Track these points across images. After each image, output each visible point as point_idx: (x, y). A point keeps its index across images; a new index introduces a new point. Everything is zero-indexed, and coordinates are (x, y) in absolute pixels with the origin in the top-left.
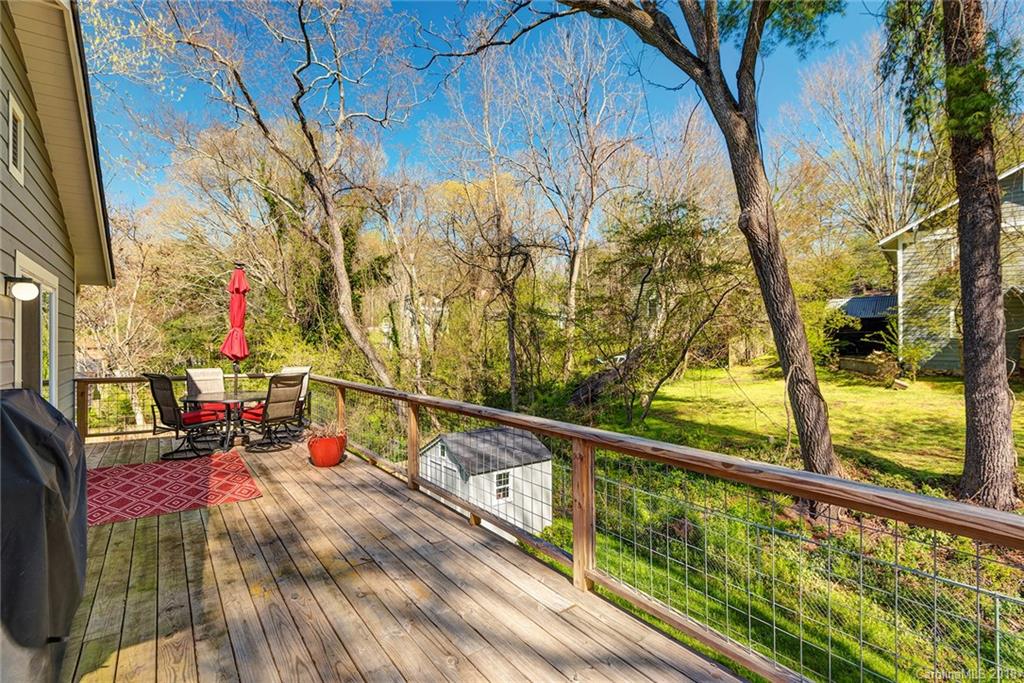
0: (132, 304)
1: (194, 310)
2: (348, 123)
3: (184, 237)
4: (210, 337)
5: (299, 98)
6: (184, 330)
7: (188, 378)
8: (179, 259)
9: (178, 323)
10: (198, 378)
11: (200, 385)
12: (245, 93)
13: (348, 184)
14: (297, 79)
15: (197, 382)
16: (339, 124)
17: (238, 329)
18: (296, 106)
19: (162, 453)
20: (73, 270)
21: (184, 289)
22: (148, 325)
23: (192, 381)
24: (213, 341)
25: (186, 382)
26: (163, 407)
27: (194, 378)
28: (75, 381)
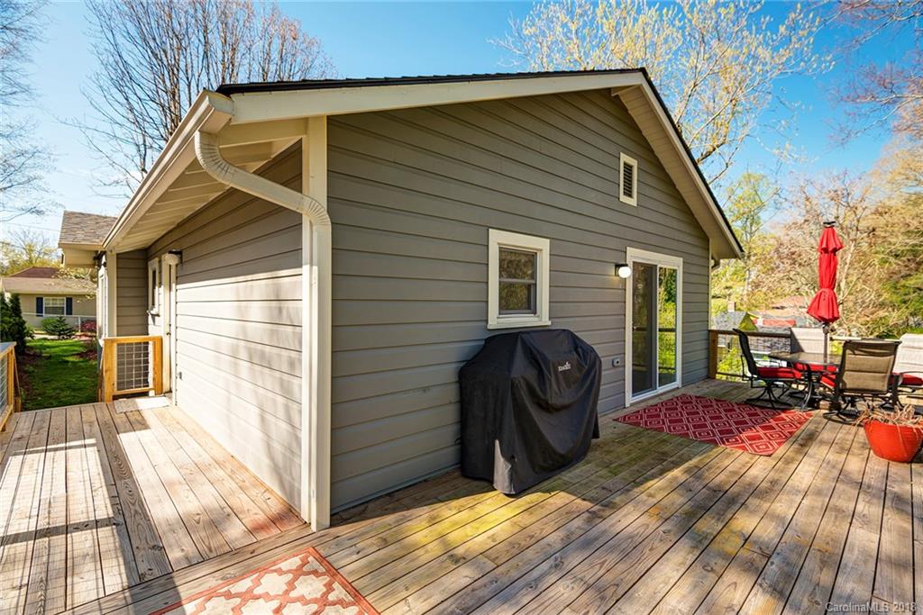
7: (792, 336)
10: (802, 337)
11: (803, 344)
15: (800, 341)
17: (826, 290)
23: (796, 340)
25: (790, 340)
27: (798, 337)
28: (709, 331)
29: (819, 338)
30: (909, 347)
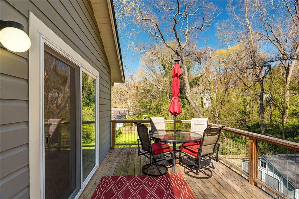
0: (132, 96)
1: (145, 98)
2: (189, 32)
3: (143, 80)
4: (148, 104)
5: (174, 26)
6: (143, 103)
7: (151, 122)
8: (142, 84)
9: (141, 101)
10: (156, 122)
11: (156, 125)
12: (159, 30)
13: (187, 54)
14: (174, 19)
15: (154, 124)
16: (186, 33)
17: (176, 97)
18: (174, 29)
19: (142, 166)
20: (110, 75)
21: (143, 92)
22: (136, 102)
23: (153, 123)
24: (149, 106)
25: (150, 123)
26: (142, 141)
27: (154, 122)
28: (111, 121)
29: (162, 122)
30: (196, 124)
